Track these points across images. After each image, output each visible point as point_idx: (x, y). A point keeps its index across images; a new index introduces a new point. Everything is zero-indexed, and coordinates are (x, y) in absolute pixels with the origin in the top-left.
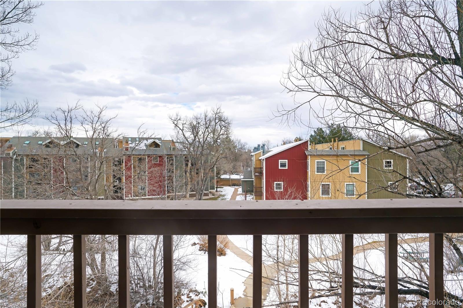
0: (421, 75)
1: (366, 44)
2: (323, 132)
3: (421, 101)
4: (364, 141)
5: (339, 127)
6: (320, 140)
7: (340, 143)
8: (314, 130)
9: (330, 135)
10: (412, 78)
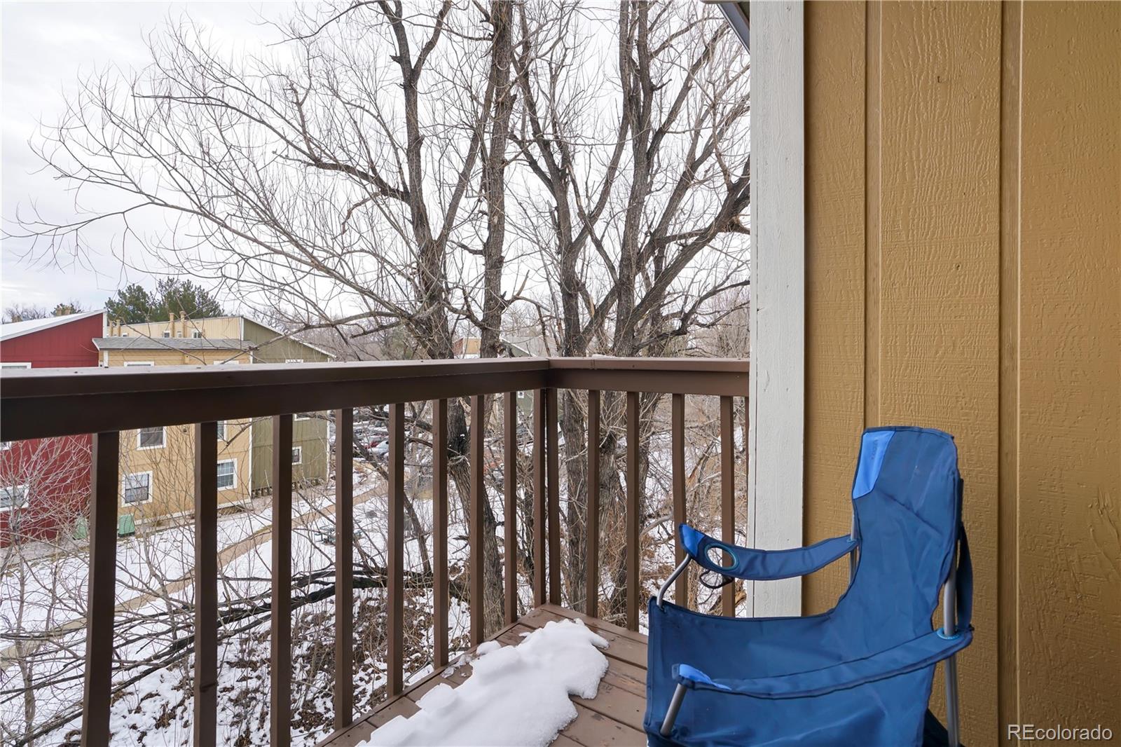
0: (356, 205)
1: (263, 122)
2: (145, 295)
3: (355, 251)
4: (246, 321)
5: (188, 287)
6: (135, 315)
7: (189, 323)
8: (119, 291)
9: (164, 304)
10: (343, 207)
